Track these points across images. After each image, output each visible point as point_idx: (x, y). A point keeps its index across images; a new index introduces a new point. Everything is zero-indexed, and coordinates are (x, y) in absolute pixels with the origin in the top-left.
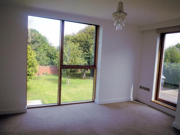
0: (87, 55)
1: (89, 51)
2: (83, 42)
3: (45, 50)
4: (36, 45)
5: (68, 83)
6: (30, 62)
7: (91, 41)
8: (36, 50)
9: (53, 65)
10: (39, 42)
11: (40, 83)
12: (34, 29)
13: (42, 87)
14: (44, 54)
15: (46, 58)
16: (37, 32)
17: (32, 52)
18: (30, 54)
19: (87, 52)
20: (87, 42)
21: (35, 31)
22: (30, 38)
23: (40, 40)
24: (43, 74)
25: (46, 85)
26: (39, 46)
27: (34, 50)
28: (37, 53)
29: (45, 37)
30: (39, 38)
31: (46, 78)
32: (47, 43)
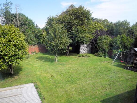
0: (70, 34)
1: (72, 31)
2: (66, 23)
3: (32, 32)
4: (24, 27)
5: (56, 61)
6: (20, 45)
7: (73, 22)
8: (24, 32)
9: (40, 44)
10: (26, 25)
11: (30, 62)
12: (21, 13)
13: (33, 67)
14: (32, 35)
15: (34, 39)
16: (24, 16)
17: (21, 34)
18: (19, 37)
19: (70, 32)
20: (69, 22)
21: (22, 15)
22: (18, 21)
23: (27, 23)
24: (32, 53)
25: (36, 64)
26: (27, 29)
27: (22, 32)
28: (25, 35)
29: (32, 20)
30: (27, 21)
31: (35, 57)
32: (34, 26)
